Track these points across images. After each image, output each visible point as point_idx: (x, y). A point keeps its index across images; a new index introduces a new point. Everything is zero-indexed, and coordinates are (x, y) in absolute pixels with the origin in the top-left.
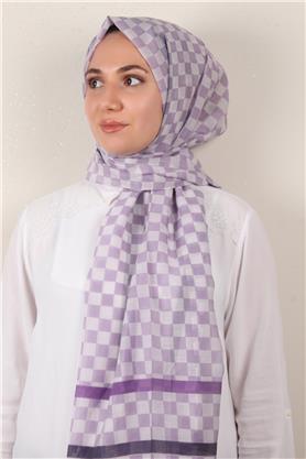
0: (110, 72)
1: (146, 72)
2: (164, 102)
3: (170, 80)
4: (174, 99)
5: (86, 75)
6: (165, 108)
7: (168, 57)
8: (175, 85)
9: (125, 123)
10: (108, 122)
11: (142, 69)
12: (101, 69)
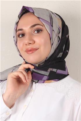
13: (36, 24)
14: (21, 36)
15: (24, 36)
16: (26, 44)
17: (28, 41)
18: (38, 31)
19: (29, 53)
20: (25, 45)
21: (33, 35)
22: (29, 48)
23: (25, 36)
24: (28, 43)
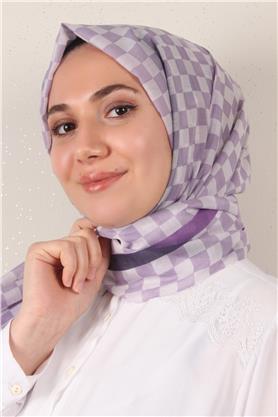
0: (80, 104)
1: (135, 91)
2: (170, 133)
3: (172, 99)
4: (183, 128)
5: (45, 118)
6: (172, 142)
7: (163, 65)
8: (181, 106)
9: (120, 171)
10: (92, 176)
11: (128, 88)
12: (67, 102)
13: (113, 84)
14: (62, 130)
15: (74, 128)
16: (79, 161)
17: (87, 149)
18: (120, 109)
19: (91, 189)
20: (76, 163)
21: (103, 124)
22: (91, 173)
23: (76, 130)
24: (86, 154)
